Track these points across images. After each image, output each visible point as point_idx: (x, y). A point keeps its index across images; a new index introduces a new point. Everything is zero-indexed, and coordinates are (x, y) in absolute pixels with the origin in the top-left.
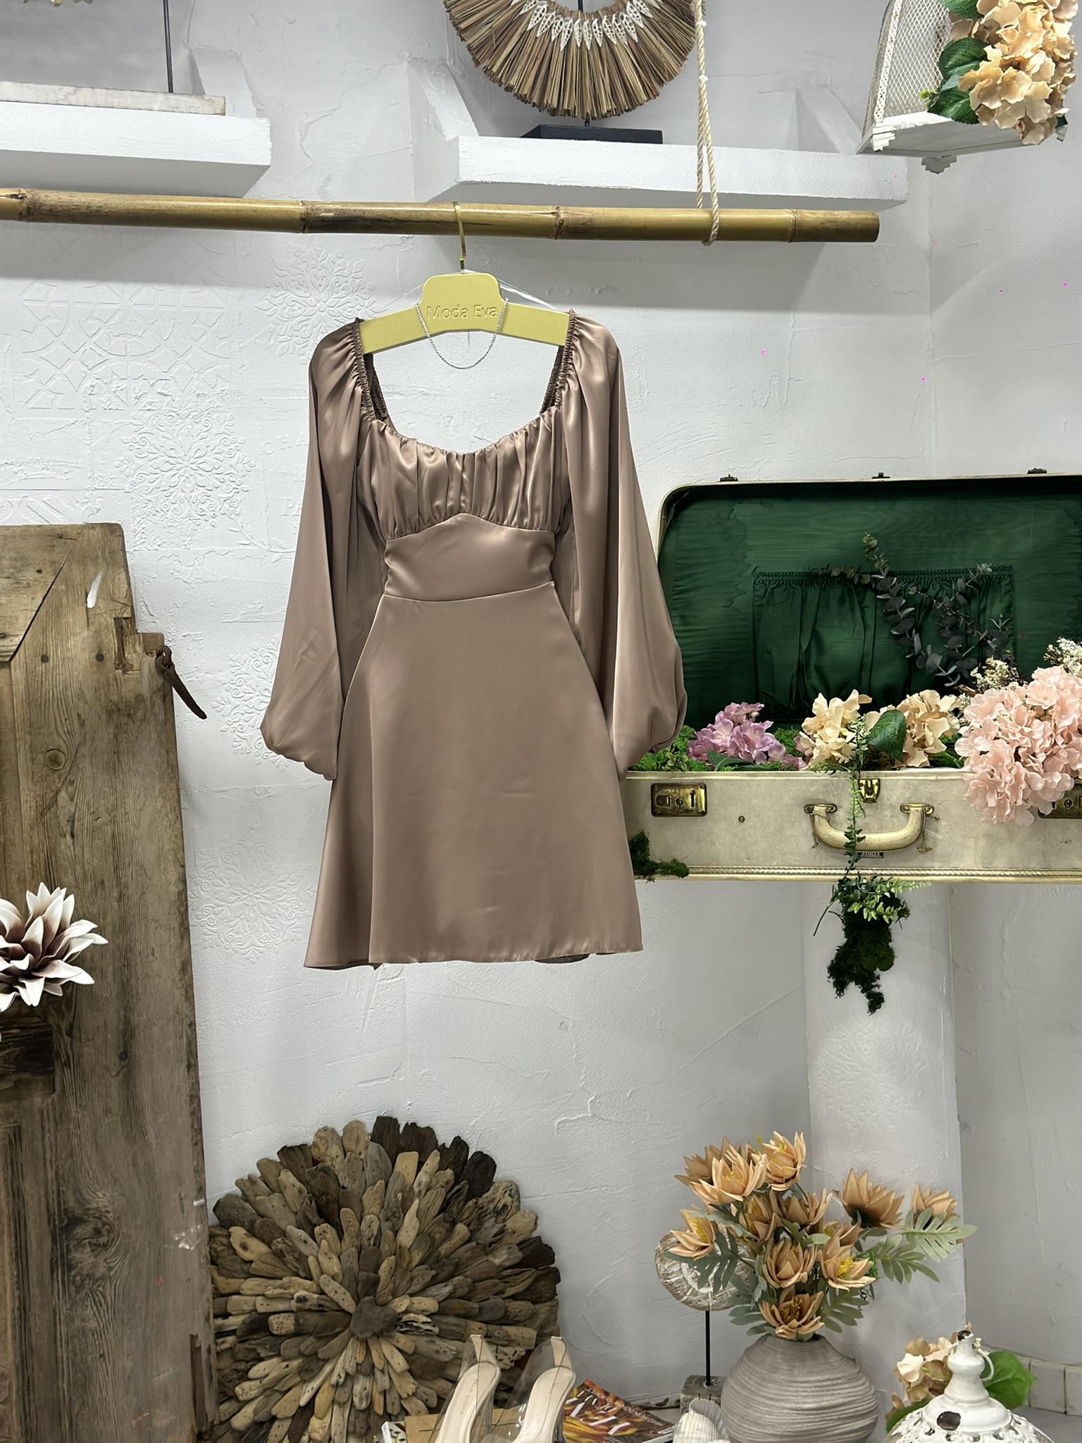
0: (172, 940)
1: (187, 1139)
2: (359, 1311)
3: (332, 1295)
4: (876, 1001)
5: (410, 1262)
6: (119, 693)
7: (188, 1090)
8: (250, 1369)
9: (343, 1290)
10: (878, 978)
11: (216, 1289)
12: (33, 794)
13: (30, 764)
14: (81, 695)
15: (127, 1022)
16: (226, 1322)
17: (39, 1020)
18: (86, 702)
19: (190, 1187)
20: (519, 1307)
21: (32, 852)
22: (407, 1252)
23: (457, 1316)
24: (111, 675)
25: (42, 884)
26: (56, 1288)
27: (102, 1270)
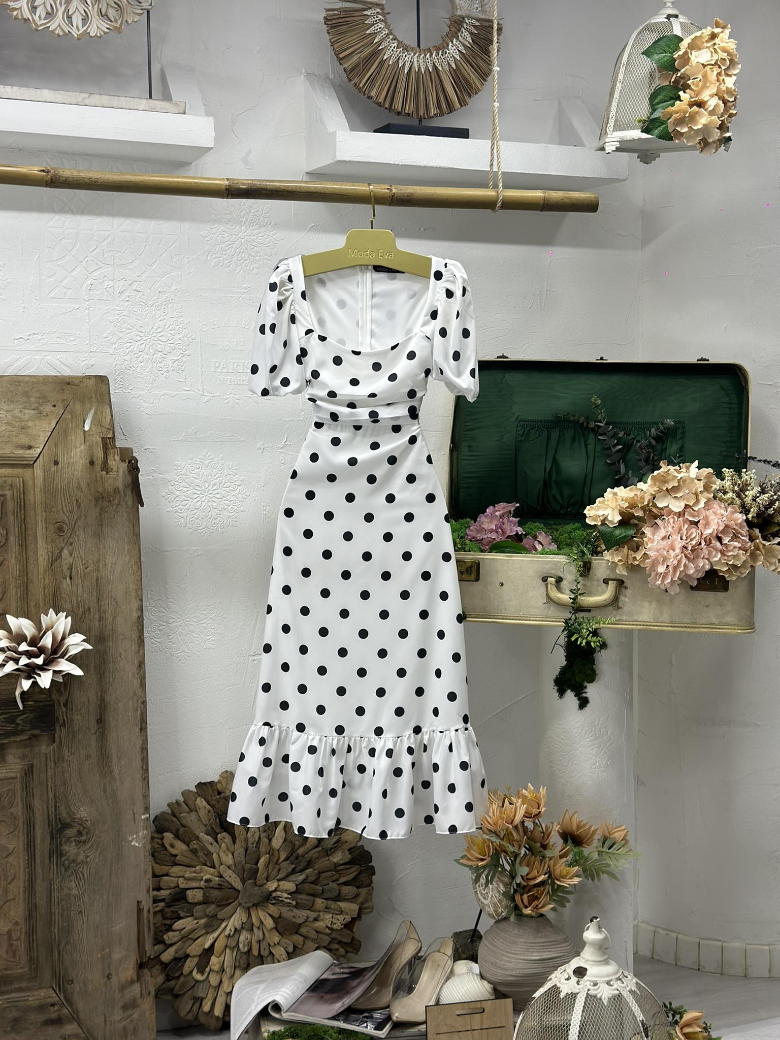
0: (133, 648)
1: (138, 776)
2: (246, 889)
3: (227, 878)
4: (583, 703)
5: (278, 859)
6: (103, 487)
7: (140, 744)
8: (173, 924)
9: (235, 876)
10: (586, 687)
11: (153, 872)
12: (46, 551)
13: (45, 531)
14: (79, 487)
15: (102, 700)
16: (159, 893)
17: (46, 696)
18: (82, 492)
19: (139, 807)
20: (348, 890)
21: (44, 588)
22: (276, 853)
23: (308, 894)
24: (98, 475)
25: (51, 609)
26: (52, 868)
27: (81, 858)
